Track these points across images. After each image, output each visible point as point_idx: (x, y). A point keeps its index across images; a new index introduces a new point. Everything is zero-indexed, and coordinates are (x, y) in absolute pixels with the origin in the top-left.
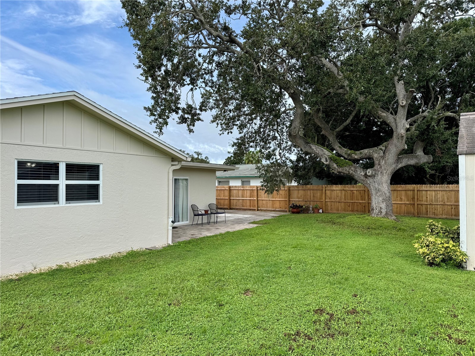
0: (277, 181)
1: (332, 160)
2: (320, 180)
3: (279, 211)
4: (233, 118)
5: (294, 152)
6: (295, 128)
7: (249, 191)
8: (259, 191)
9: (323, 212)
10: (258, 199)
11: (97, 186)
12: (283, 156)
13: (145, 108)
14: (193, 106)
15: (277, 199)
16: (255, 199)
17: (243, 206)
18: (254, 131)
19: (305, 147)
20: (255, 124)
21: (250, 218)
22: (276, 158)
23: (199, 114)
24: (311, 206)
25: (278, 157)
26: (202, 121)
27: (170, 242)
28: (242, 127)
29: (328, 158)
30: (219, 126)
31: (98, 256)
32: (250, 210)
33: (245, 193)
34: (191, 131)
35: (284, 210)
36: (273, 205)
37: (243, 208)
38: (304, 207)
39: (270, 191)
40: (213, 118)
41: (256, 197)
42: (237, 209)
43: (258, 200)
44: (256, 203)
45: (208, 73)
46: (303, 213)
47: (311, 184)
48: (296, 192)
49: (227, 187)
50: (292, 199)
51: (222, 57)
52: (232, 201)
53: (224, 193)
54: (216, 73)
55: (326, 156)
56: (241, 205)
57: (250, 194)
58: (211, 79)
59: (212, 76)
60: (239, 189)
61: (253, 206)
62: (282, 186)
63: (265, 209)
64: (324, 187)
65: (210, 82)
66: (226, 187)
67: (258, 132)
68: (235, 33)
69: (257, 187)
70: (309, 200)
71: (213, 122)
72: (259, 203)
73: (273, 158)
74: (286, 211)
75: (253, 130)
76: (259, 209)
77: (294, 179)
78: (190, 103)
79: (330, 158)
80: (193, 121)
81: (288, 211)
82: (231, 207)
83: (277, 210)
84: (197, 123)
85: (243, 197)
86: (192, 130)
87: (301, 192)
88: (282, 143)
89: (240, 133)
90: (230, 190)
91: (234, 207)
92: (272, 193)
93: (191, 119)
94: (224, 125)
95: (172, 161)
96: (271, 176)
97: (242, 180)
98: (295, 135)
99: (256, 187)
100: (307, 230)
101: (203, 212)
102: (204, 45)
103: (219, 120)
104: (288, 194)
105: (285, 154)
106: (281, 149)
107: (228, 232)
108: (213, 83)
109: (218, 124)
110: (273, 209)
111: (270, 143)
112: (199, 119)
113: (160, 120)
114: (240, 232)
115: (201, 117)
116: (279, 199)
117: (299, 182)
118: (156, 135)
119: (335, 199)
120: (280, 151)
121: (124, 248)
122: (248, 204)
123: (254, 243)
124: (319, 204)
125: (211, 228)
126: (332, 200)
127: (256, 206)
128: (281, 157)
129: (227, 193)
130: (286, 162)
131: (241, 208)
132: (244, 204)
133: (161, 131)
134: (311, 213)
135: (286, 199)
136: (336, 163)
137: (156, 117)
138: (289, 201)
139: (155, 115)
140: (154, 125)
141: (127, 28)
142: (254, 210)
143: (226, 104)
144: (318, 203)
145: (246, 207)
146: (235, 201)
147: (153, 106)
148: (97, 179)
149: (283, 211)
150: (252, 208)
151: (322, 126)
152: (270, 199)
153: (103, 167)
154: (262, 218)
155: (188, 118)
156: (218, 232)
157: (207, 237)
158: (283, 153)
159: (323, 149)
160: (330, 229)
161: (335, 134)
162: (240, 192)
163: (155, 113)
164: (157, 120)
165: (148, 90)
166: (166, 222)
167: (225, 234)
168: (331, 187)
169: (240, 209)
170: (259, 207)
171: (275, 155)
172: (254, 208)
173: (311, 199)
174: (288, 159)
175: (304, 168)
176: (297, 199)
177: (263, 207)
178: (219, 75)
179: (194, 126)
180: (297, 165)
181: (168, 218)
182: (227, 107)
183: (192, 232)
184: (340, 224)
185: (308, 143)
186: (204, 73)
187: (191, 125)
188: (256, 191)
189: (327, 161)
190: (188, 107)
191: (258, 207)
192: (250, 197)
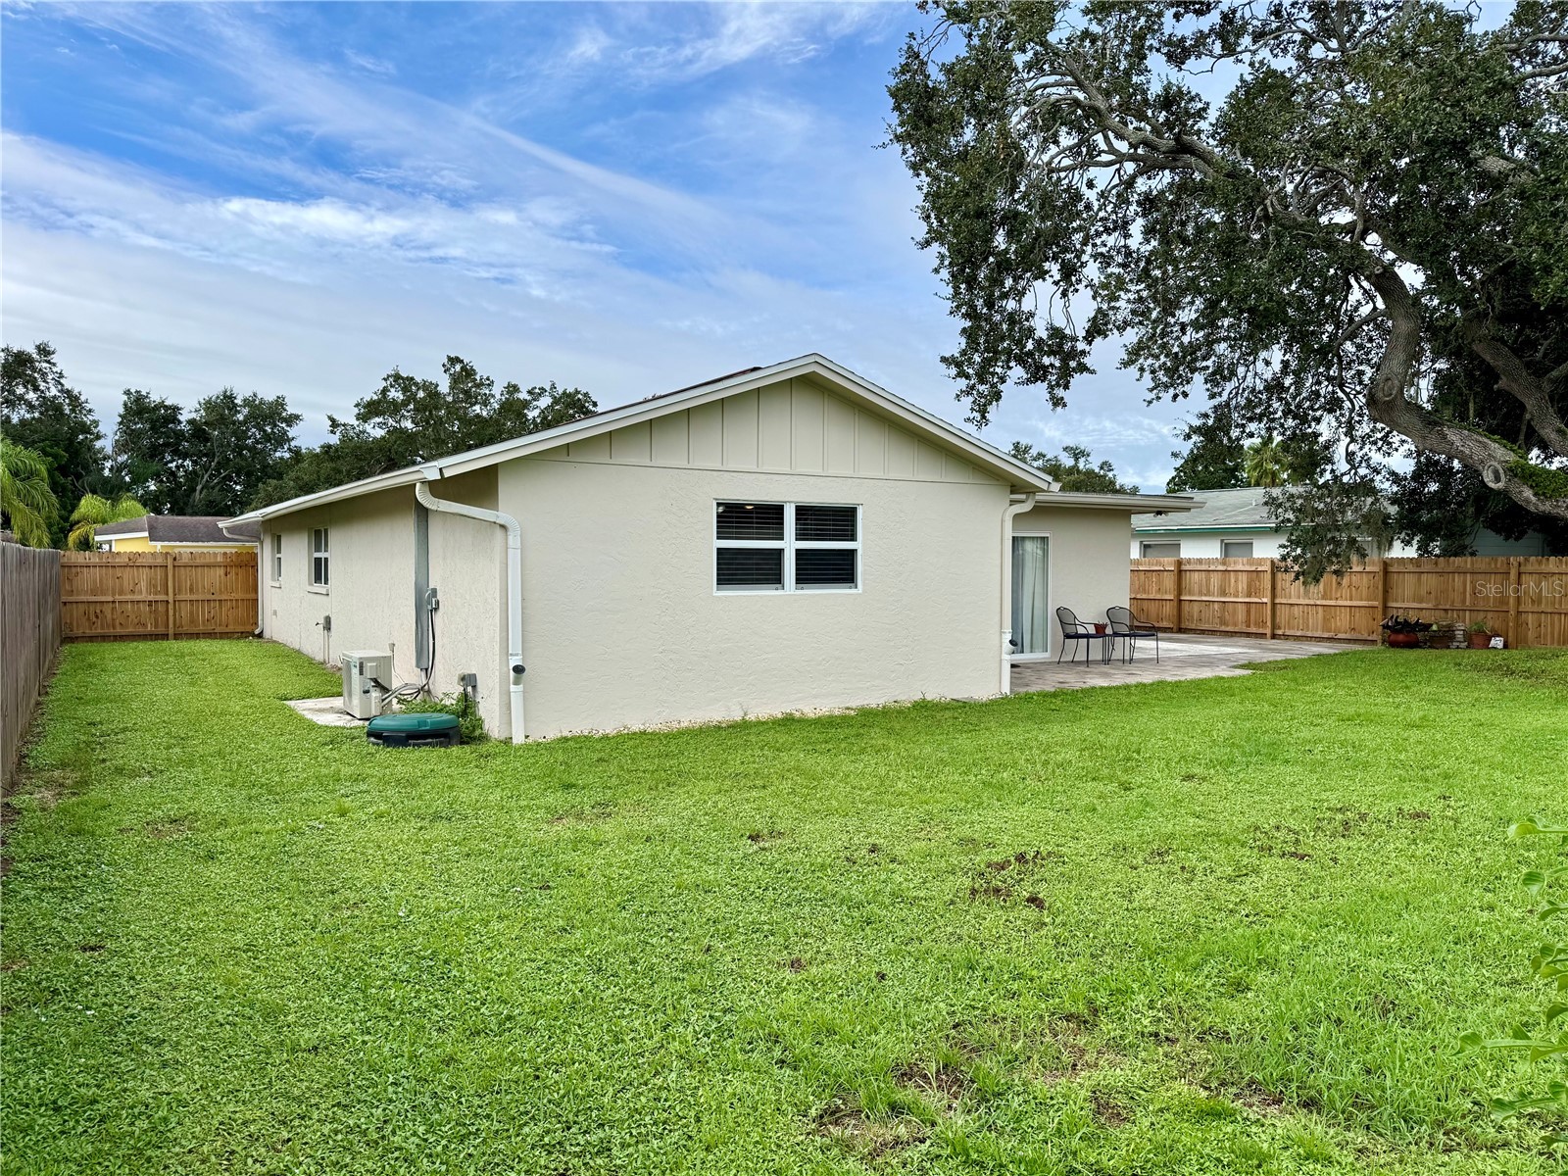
0: (1338, 544)
1: (1516, 475)
2: (1507, 539)
3: (1349, 641)
4: (1192, 349)
5: (1401, 449)
6: (1388, 379)
7: (1245, 575)
8: (1278, 575)
9: (1506, 646)
10: (1277, 601)
11: (852, 553)
12: (1361, 462)
13: (944, 359)
14: (1067, 332)
15: (1340, 603)
16: (1265, 600)
17: (1223, 622)
18: (1260, 386)
19: (1424, 438)
20: (1267, 363)
21: (1240, 656)
22: (1333, 471)
23: (1083, 353)
24: (1460, 626)
25: (1343, 466)
26: (1093, 372)
27: (1006, 689)
28: (1219, 376)
29: (1501, 471)
30: (1147, 375)
31: (856, 702)
32: (1248, 635)
33: (1233, 581)
34: (1058, 402)
35: (1365, 636)
36: (1326, 620)
37: (1223, 628)
38: (1434, 628)
39: (1312, 574)
40: (1129, 353)
41: (1269, 594)
42: (1203, 632)
43: (1274, 605)
44: (1269, 612)
45: (1115, 229)
46: (1430, 647)
47: (1473, 554)
48: (1410, 580)
49: (1169, 564)
50: (1396, 601)
51: (1158, 178)
52: (1186, 607)
53: (1159, 582)
54: (1137, 228)
55: (1496, 464)
56: (1217, 620)
57: (1249, 586)
58: (1122, 243)
59: (1127, 236)
60: (1212, 568)
61: (1257, 625)
62: (1354, 558)
63: (1299, 633)
64: (1516, 564)
65: (1119, 252)
66: (1168, 562)
67: (1275, 387)
68: (1200, 100)
69: (1272, 562)
70: (1458, 605)
71: (1126, 364)
72: (1278, 613)
73: (1325, 470)
74: (1374, 642)
75: (1258, 381)
76: (1280, 632)
77: (1402, 536)
78: (1060, 322)
79: (1511, 470)
80: (1065, 377)
81: (1380, 640)
82: (1183, 626)
83: (1340, 636)
84: (1077, 380)
85: (1223, 593)
86: (1062, 398)
87: (1430, 582)
88: (1359, 422)
89: (1212, 396)
90: (1180, 571)
91: (1194, 626)
92: (1318, 581)
93: (1060, 368)
94: (1161, 374)
95: (1012, 492)
96: (1314, 529)
97: (1222, 541)
98: (1389, 402)
99: (1269, 563)
102: (1105, 158)
103: (1146, 359)
104: (1380, 587)
105: (1370, 455)
106: (1353, 440)
107: (1161, 683)
108: (1129, 254)
109: (1142, 370)
110: (1326, 635)
111: (1318, 420)
112: (1083, 368)
113: (982, 388)
114: (1198, 684)
115: (1086, 360)
116: (1348, 603)
117: (1423, 548)
118: (971, 428)
119: (1553, 604)
120: (1352, 447)
121: (907, 694)
122: (1241, 615)
123: (1233, 706)
124: (1491, 622)
125: (1112, 671)
126: (1543, 608)
127: (1269, 624)
128: (1353, 467)
129: (1169, 582)
130: (1372, 480)
131: (1218, 627)
132: (1227, 617)
133: (984, 417)
134: (1458, 647)
135: (1376, 603)
136: (1531, 487)
137: (972, 382)
138: (1385, 608)
139: (968, 377)
140: (968, 401)
141: (898, 147)
142: (1263, 636)
143: (1170, 307)
144: (1490, 615)
145: (1235, 625)
146: (1196, 607)
147: (963, 353)
148: (853, 537)
149: (1365, 642)
150: (1253, 630)
151: (1497, 363)
152: (1318, 603)
153: (864, 512)
154: (1279, 657)
155: (1052, 365)
156: (1132, 680)
157: (1102, 688)
158: (1360, 454)
159: (1486, 440)
160: (1486, 687)
161: (1547, 387)
162: (1215, 579)
163: (971, 371)
164: (973, 387)
165: (951, 313)
166: (997, 642)
167: (1152, 684)
168: (1540, 563)
169: (1213, 632)
170: (1279, 628)
171: (1330, 461)
172: (1261, 631)
173: (1464, 601)
174: (1378, 473)
175: (1440, 499)
176: (1409, 603)
177: (1293, 628)
178: (1149, 232)
179: (1066, 387)
180: (1413, 492)
181: (1001, 633)
182: (1174, 316)
183: (1061, 677)
184: (1529, 674)
185: (1436, 424)
186: (1102, 229)
187: (1058, 385)
188: (1268, 576)
189: (1497, 479)
190: (1050, 337)
191: (1274, 626)
192: (1249, 596)
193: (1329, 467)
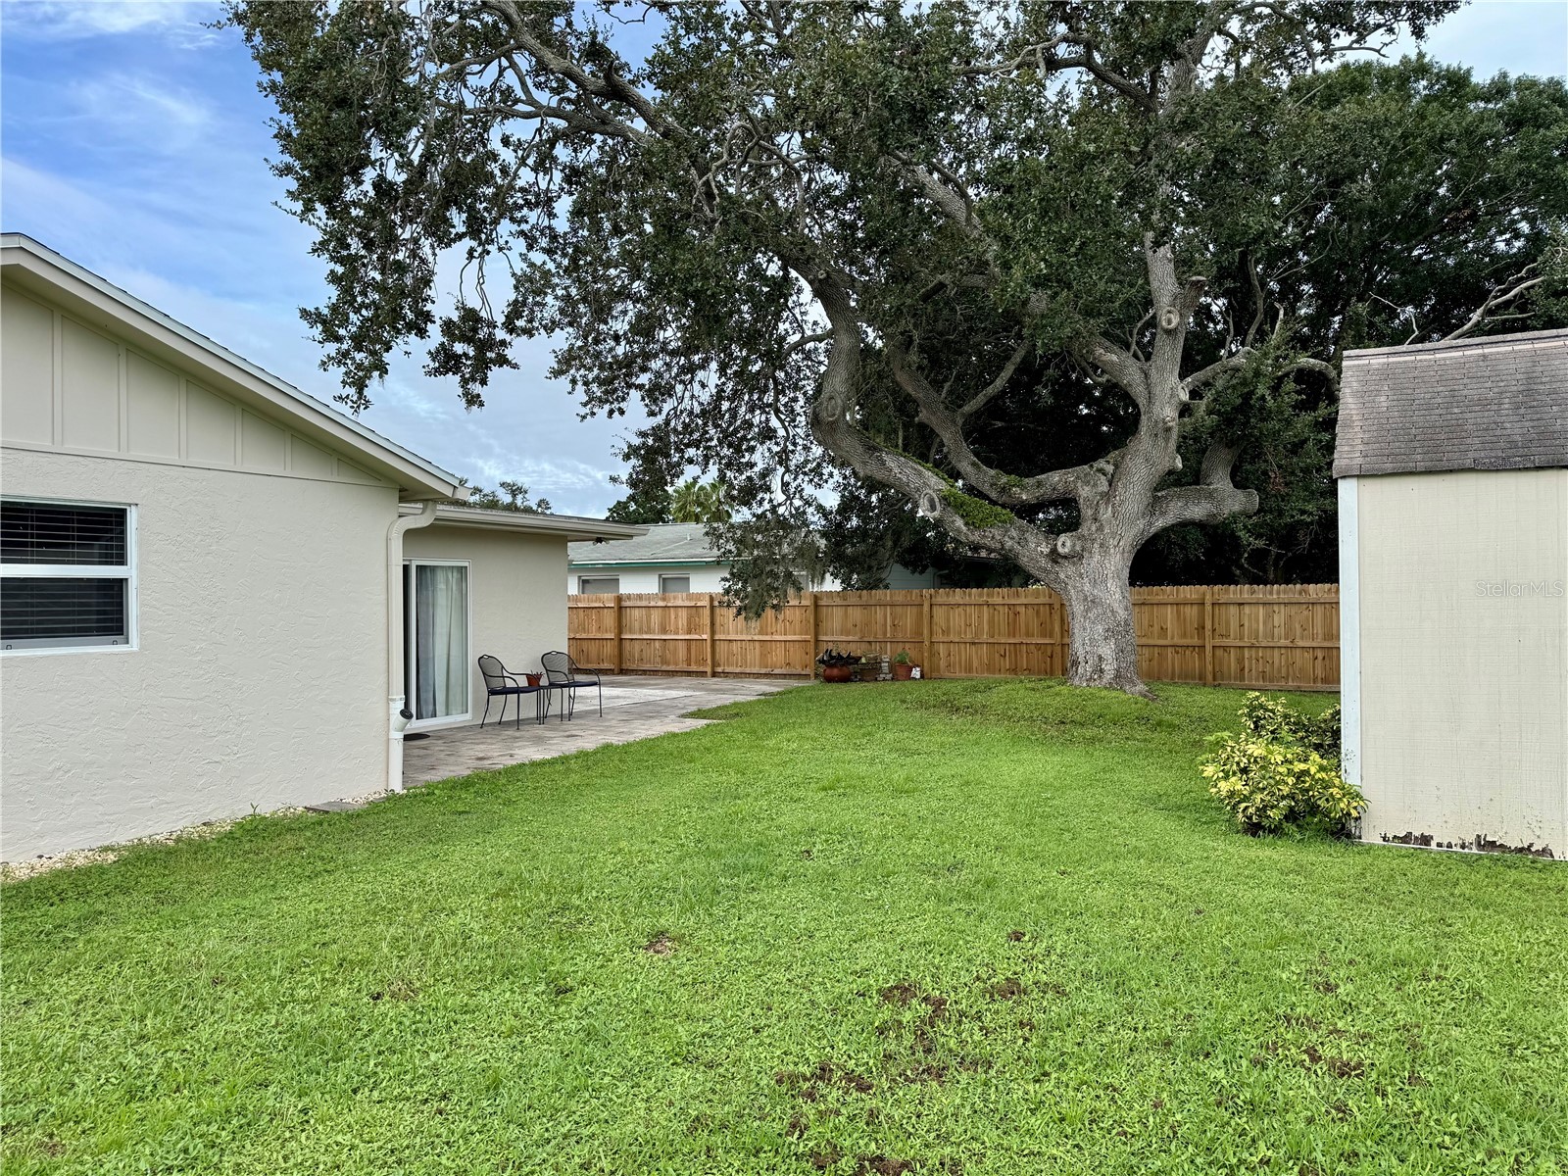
0: (776, 576)
1: (949, 504)
2: (913, 572)
3: (784, 676)
4: (627, 364)
5: (831, 481)
6: (831, 398)
7: (685, 611)
8: (718, 611)
9: (922, 676)
10: (717, 637)
11: (119, 585)
12: (795, 493)
13: (305, 314)
14: (483, 314)
15: (775, 637)
16: (705, 637)
17: (664, 662)
18: (697, 409)
19: (865, 463)
20: (703, 386)
21: (687, 701)
22: (771, 501)
23: (503, 343)
24: (886, 658)
25: (779, 497)
26: (515, 366)
27: (397, 786)
28: (656, 393)
29: (937, 500)
30: (580, 388)
31: (124, 837)
32: (689, 673)
33: (673, 617)
34: (473, 400)
35: (799, 671)
36: (763, 655)
37: (664, 668)
38: (863, 660)
39: (752, 609)
40: (559, 362)
41: (709, 630)
42: (644, 672)
43: (713, 641)
44: (709, 650)
45: (537, 205)
46: (861, 680)
47: (886, 587)
48: (838, 613)
49: (609, 600)
50: (826, 634)
51: (585, 152)
52: (627, 645)
53: (599, 620)
54: (564, 205)
55: (931, 492)
56: (658, 659)
57: (689, 623)
58: (546, 223)
59: (551, 215)
60: (652, 604)
61: (698, 663)
62: (791, 591)
63: (738, 670)
64: (928, 596)
65: (543, 234)
66: (607, 598)
67: (711, 413)
68: (630, 71)
69: (712, 599)
70: (880, 637)
71: (557, 373)
72: (717, 650)
73: (763, 499)
74: (807, 676)
75: (696, 404)
76: (719, 670)
77: (831, 569)
78: (474, 302)
79: (945, 498)
80: (480, 371)
81: (812, 675)
82: (624, 667)
83: (776, 671)
84: (495, 373)
85: (664, 631)
86: (478, 396)
87: (856, 614)
88: (793, 452)
89: (652, 414)
90: (620, 608)
91: (634, 667)
92: (759, 616)
93: (475, 358)
94: (594, 387)
95: (402, 500)
96: (755, 560)
97: (660, 576)
98: (833, 422)
99: (708, 598)
100: (869, 734)
101: (523, 682)
102: (521, 107)
103: (578, 370)
104: (812, 621)
105: (803, 486)
106: (788, 470)
107: (607, 747)
108: (554, 237)
109: (574, 382)
110: (763, 671)
111: (751, 450)
112: (502, 361)
113: (359, 356)
114: (650, 745)
115: (509, 353)
116: (783, 638)
117: (846, 581)
118: (345, 409)
119: (960, 633)
120: (787, 478)
121: (226, 810)
122: (682, 653)
123: (697, 779)
124: (912, 653)
125: (548, 734)
126: (952, 638)
127: (709, 661)
128: (788, 498)
129: (609, 619)
130: (804, 513)
131: (659, 667)
132: (668, 656)
133: (360, 392)
134: (884, 680)
135: (808, 637)
136: (962, 516)
137: (345, 346)
138: (817, 641)
139: (339, 339)
140: (337, 373)
141: (240, 30)
142: (703, 674)
143: (602, 313)
144: (907, 646)
145: (676, 664)
146: (637, 646)
147: (334, 308)
148: (120, 559)
149: (799, 676)
150: (694, 668)
151: (919, 395)
152: (756, 638)
153: (140, 517)
154: (727, 699)
155: (465, 354)
156: (571, 747)
157: (533, 764)
158: (794, 485)
159: (921, 468)
160: (941, 730)
161: (960, 421)
162: (656, 616)
163: (342, 332)
164: (346, 354)
165: (314, 251)
166: (381, 714)
167: (595, 752)
168: (948, 595)
169: (655, 672)
170: (719, 665)
171: (768, 489)
172: (701, 669)
173: (885, 633)
174: (810, 505)
175: (862, 533)
176: (840, 635)
177: (732, 665)
178: (577, 213)
179: (484, 382)
180: (839, 525)
181: (389, 700)
182: (606, 323)
183: (480, 750)
184: (973, 710)
185: (875, 449)
186: (521, 202)
187: (474, 380)
188: (707, 612)
189: (933, 508)
190: (463, 318)
191: (714, 664)
192: (689, 632)
193: (767, 496)
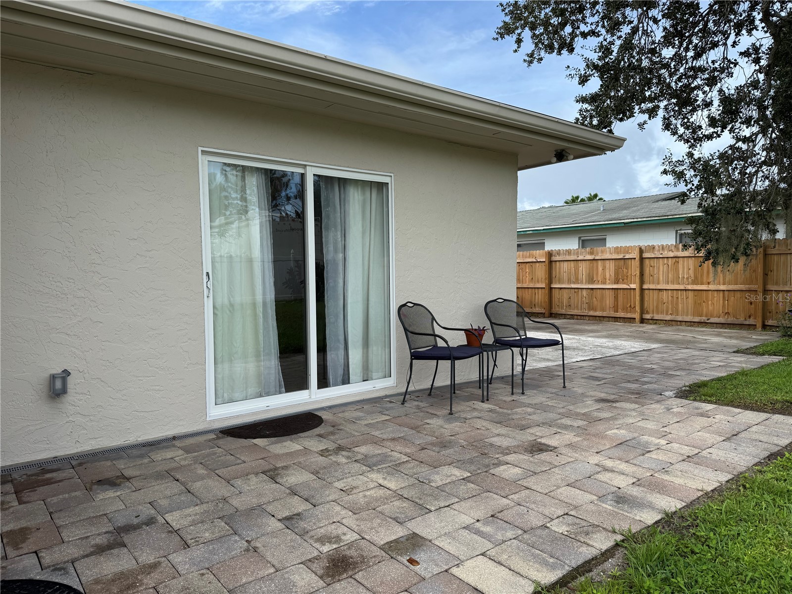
7: (612, 263)
8: (647, 262)
10: (645, 287)
15: (712, 287)
16: (633, 286)
17: (591, 308)
32: (616, 319)
33: (600, 269)
35: (741, 320)
36: (697, 306)
37: (592, 313)
41: (638, 280)
42: (572, 317)
43: (642, 290)
44: (638, 298)
49: (540, 256)
50: (777, 284)
52: (556, 294)
53: (532, 272)
56: (585, 306)
57: (617, 273)
60: (581, 258)
61: (625, 309)
63: (668, 318)
66: (539, 255)
69: (641, 251)
72: (646, 298)
76: (648, 316)
81: (759, 325)
82: (554, 311)
83: (712, 320)
85: (591, 280)
90: (551, 262)
91: (563, 312)
97: (580, 238)
99: (637, 250)
104: (760, 270)
110: (697, 319)
116: (722, 287)
122: (609, 300)
127: (638, 308)
129: (541, 272)
131: (586, 313)
132: (595, 303)
135: (753, 287)
138: (765, 291)
142: (631, 320)
145: (603, 310)
146: (565, 295)
150: (621, 314)
152: (689, 287)
162: (583, 268)
169: (582, 317)
170: (648, 313)
172: (629, 315)
177: (662, 313)
188: (637, 263)
191: (643, 311)
192: (617, 282)
